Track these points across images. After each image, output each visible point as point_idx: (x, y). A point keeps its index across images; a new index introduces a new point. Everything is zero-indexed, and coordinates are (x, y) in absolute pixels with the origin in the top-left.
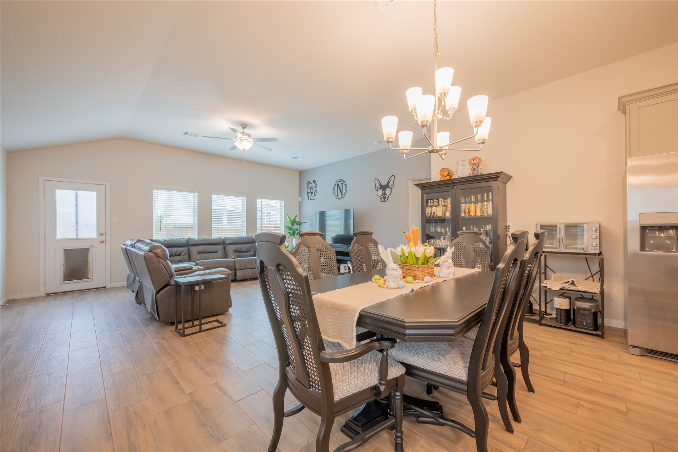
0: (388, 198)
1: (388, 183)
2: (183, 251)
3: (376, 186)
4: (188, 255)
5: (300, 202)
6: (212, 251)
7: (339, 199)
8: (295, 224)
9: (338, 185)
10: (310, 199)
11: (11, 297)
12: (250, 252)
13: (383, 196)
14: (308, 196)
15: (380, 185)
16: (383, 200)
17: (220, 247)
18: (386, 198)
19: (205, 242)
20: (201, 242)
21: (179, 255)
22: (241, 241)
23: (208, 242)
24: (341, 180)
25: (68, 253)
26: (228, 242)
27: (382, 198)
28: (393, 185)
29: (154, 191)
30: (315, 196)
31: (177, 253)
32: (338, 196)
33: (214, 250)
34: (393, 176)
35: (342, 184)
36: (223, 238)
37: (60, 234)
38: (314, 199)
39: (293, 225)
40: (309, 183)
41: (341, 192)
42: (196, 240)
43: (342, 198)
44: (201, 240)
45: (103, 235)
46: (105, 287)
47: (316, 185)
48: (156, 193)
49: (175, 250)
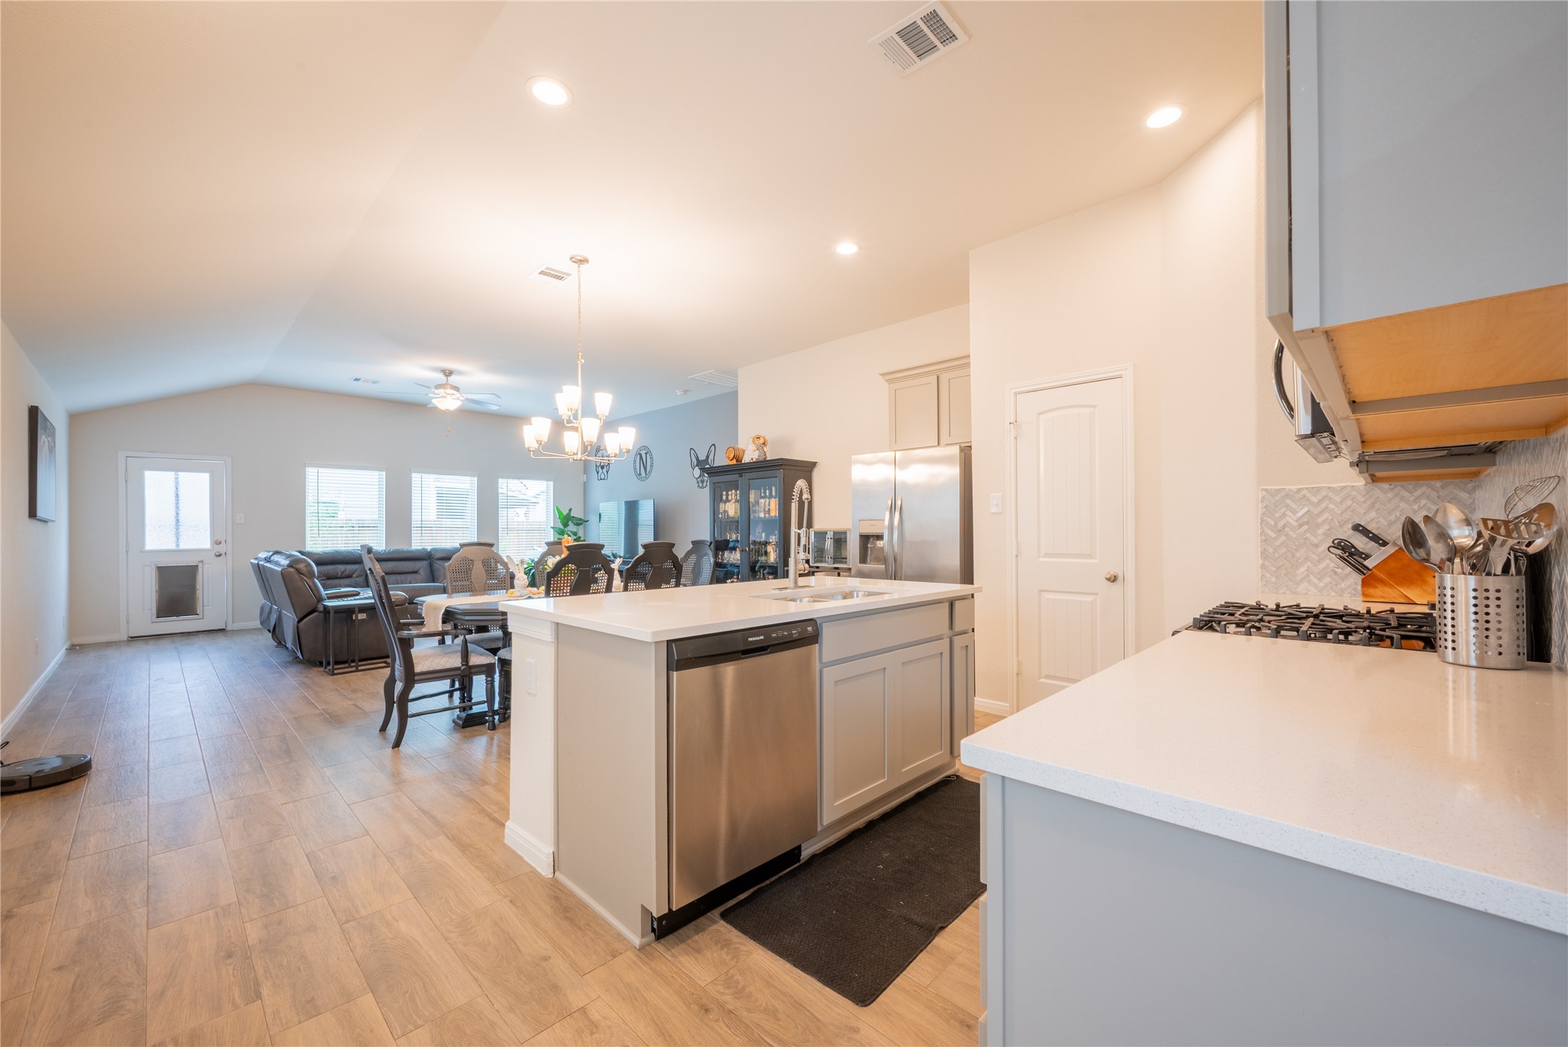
1: (708, 457)
2: (356, 570)
3: (691, 461)
4: (364, 577)
5: (585, 482)
6: (407, 570)
7: (641, 480)
8: (570, 523)
9: (640, 455)
10: (599, 478)
11: (77, 641)
13: (701, 478)
14: (598, 473)
15: (697, 459)
16: (701, 485)
17: (424, 564)
18: (705, 481)
19: (396, 556)
20: (389, 556)
23: (401, 556)
24: (644, 447)
25: (165, 574)
26: (439, 555)
27: (700, 481)
28: (713, 460)
29: (307, 469)
30: (607, 472)
32: (640, 474)
33: (411, 570)
34: (713, 447)
35: (646, 454)
36: (429, 548)
37: (151, 543)
38: (606, 478)
39: (566, 525)
40: (599, 448)
41: (645, 469)
42: (380, 553)
43: (646, 478)
44: (389, 553)
45: (220, 543)
46: (224, 629)
48: (311, 472)
49: (341, 568)
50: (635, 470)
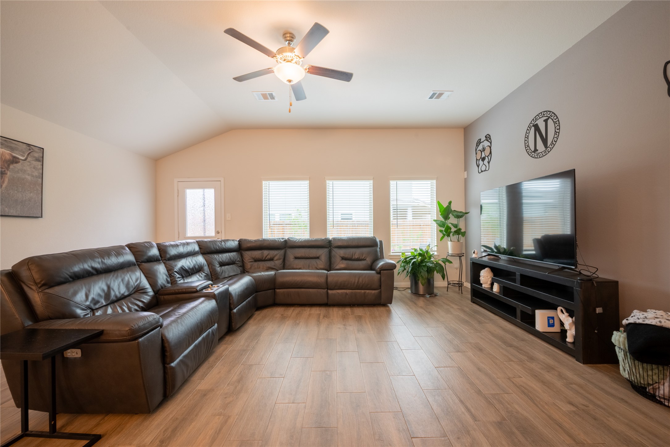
2: (277, 255)
4: (281, 260)
5: (465, 179)
6: (312, 256)
7: (539, 156)
8: (451, 215)
10: (480, 171)
12: (365, 260)
14: (478, 166)
17: (326, 250)
21: (271, 259)
22: (354, 244)
24: (542, 114)
26: (335, 244)
29: (263, 182)
30: (489, 162)
31: (268, 257)
32: (536, 150)
33: (315, 256)
35: (546, 121)
37: (190, 232)
38: (487, 169)
39: (446, 217)
40: (479, 142)
41: (545, 141)
43: (546, 153)
45: (219, 233)
47: (491, 143)
48: (266, 184)
49: (266, 252)
50: (527, 149)
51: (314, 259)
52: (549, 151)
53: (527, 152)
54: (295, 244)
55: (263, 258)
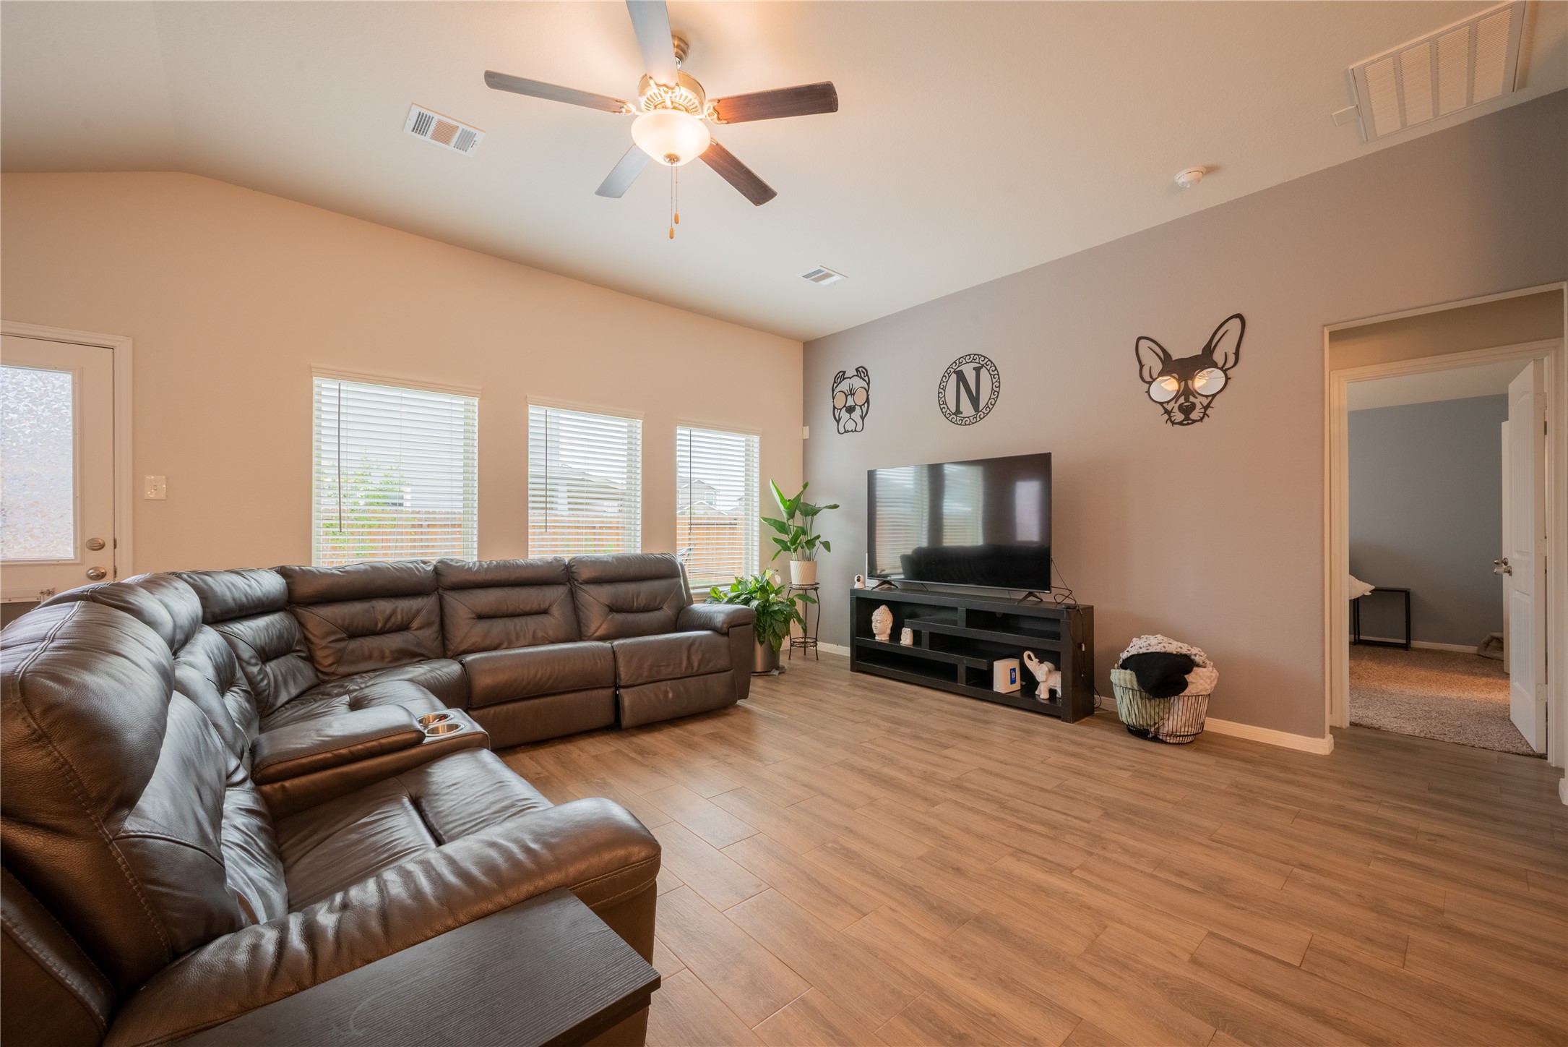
0: (1206, 408)
1: (1209, 350)
2: (418, 612)
3: (1142, 366)
4: (435, 628)
5: (805, 441)
6: (528, 609)
7: (965, 422)
8: (798, 512)
9: (961, 377)
10: (842, 430)
12: (662, 608)
13: (1182, 400)
14: (838, 422)
15: (1166, 357)
16: (1179, 416)
17: (559, 592)
18: (1199, 406)
19: (503, 576)
20: (489, 577)
21: (403, 627)
22: (629, 572)
23: (514, 576)
24: (972, 357)
26: (585, 574)
27: (1176, 410)
28: (1237, 354)
29: (316, 381)
30: (863, 418)
31: (393, 620)
32: (958, 412)
33: (535, 607)
34: (1237, 321)
35: (977, 370)
36: (567, 558)
38: (859, 428)
39: (791, 515)
40: (841, 376)
41: (975, 401)
42: (470, 569)
43: (976, 419)
44: (489, 569)
45: (102, 546)
47: (868, 384)
48: (325, 390)
49: (383, 607)
50: (942, 407)
51: (535, 617)
52: (982, 417)
53: (943, 413)
54: (472, 578)
55: (376, 625)
